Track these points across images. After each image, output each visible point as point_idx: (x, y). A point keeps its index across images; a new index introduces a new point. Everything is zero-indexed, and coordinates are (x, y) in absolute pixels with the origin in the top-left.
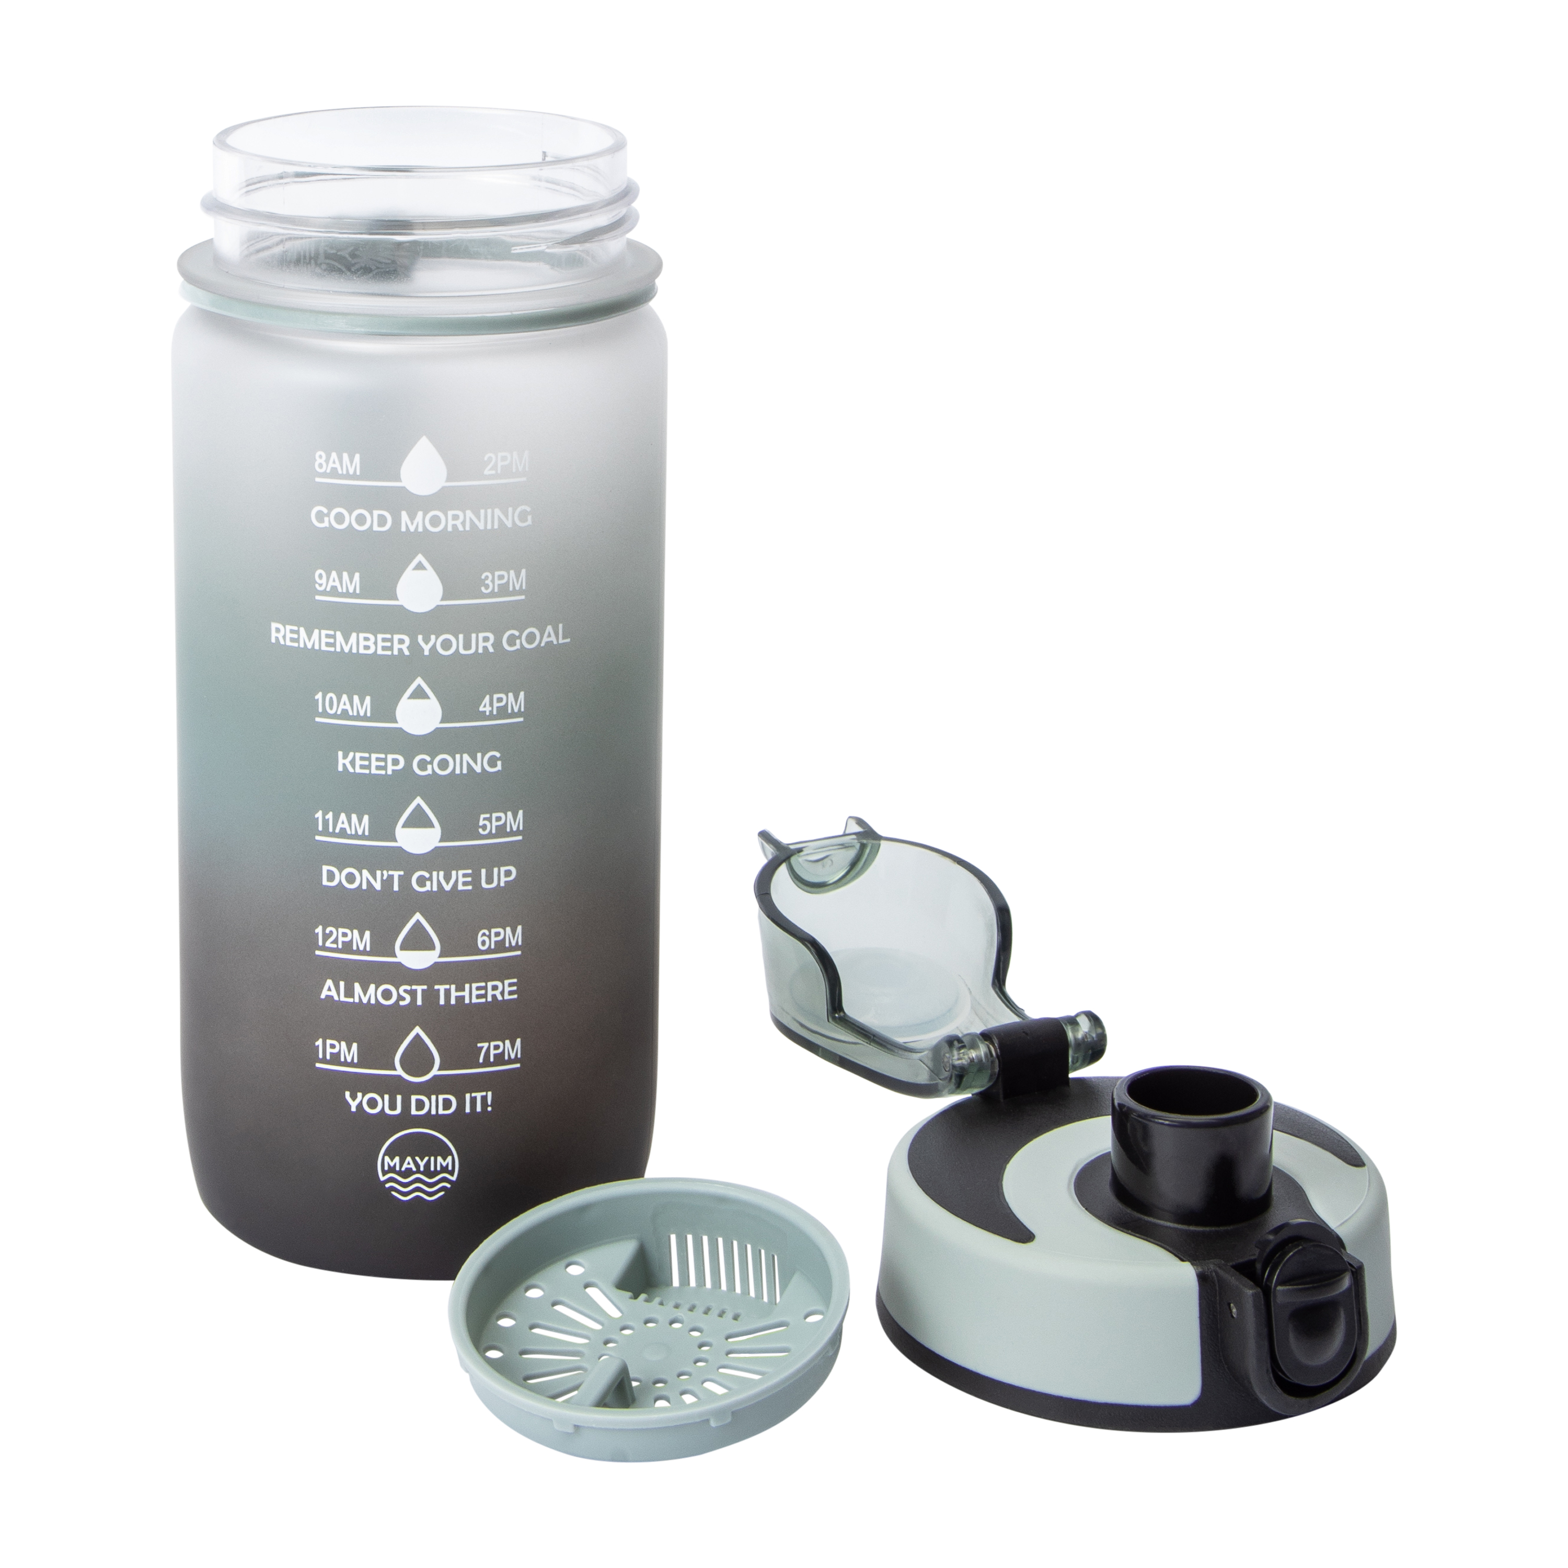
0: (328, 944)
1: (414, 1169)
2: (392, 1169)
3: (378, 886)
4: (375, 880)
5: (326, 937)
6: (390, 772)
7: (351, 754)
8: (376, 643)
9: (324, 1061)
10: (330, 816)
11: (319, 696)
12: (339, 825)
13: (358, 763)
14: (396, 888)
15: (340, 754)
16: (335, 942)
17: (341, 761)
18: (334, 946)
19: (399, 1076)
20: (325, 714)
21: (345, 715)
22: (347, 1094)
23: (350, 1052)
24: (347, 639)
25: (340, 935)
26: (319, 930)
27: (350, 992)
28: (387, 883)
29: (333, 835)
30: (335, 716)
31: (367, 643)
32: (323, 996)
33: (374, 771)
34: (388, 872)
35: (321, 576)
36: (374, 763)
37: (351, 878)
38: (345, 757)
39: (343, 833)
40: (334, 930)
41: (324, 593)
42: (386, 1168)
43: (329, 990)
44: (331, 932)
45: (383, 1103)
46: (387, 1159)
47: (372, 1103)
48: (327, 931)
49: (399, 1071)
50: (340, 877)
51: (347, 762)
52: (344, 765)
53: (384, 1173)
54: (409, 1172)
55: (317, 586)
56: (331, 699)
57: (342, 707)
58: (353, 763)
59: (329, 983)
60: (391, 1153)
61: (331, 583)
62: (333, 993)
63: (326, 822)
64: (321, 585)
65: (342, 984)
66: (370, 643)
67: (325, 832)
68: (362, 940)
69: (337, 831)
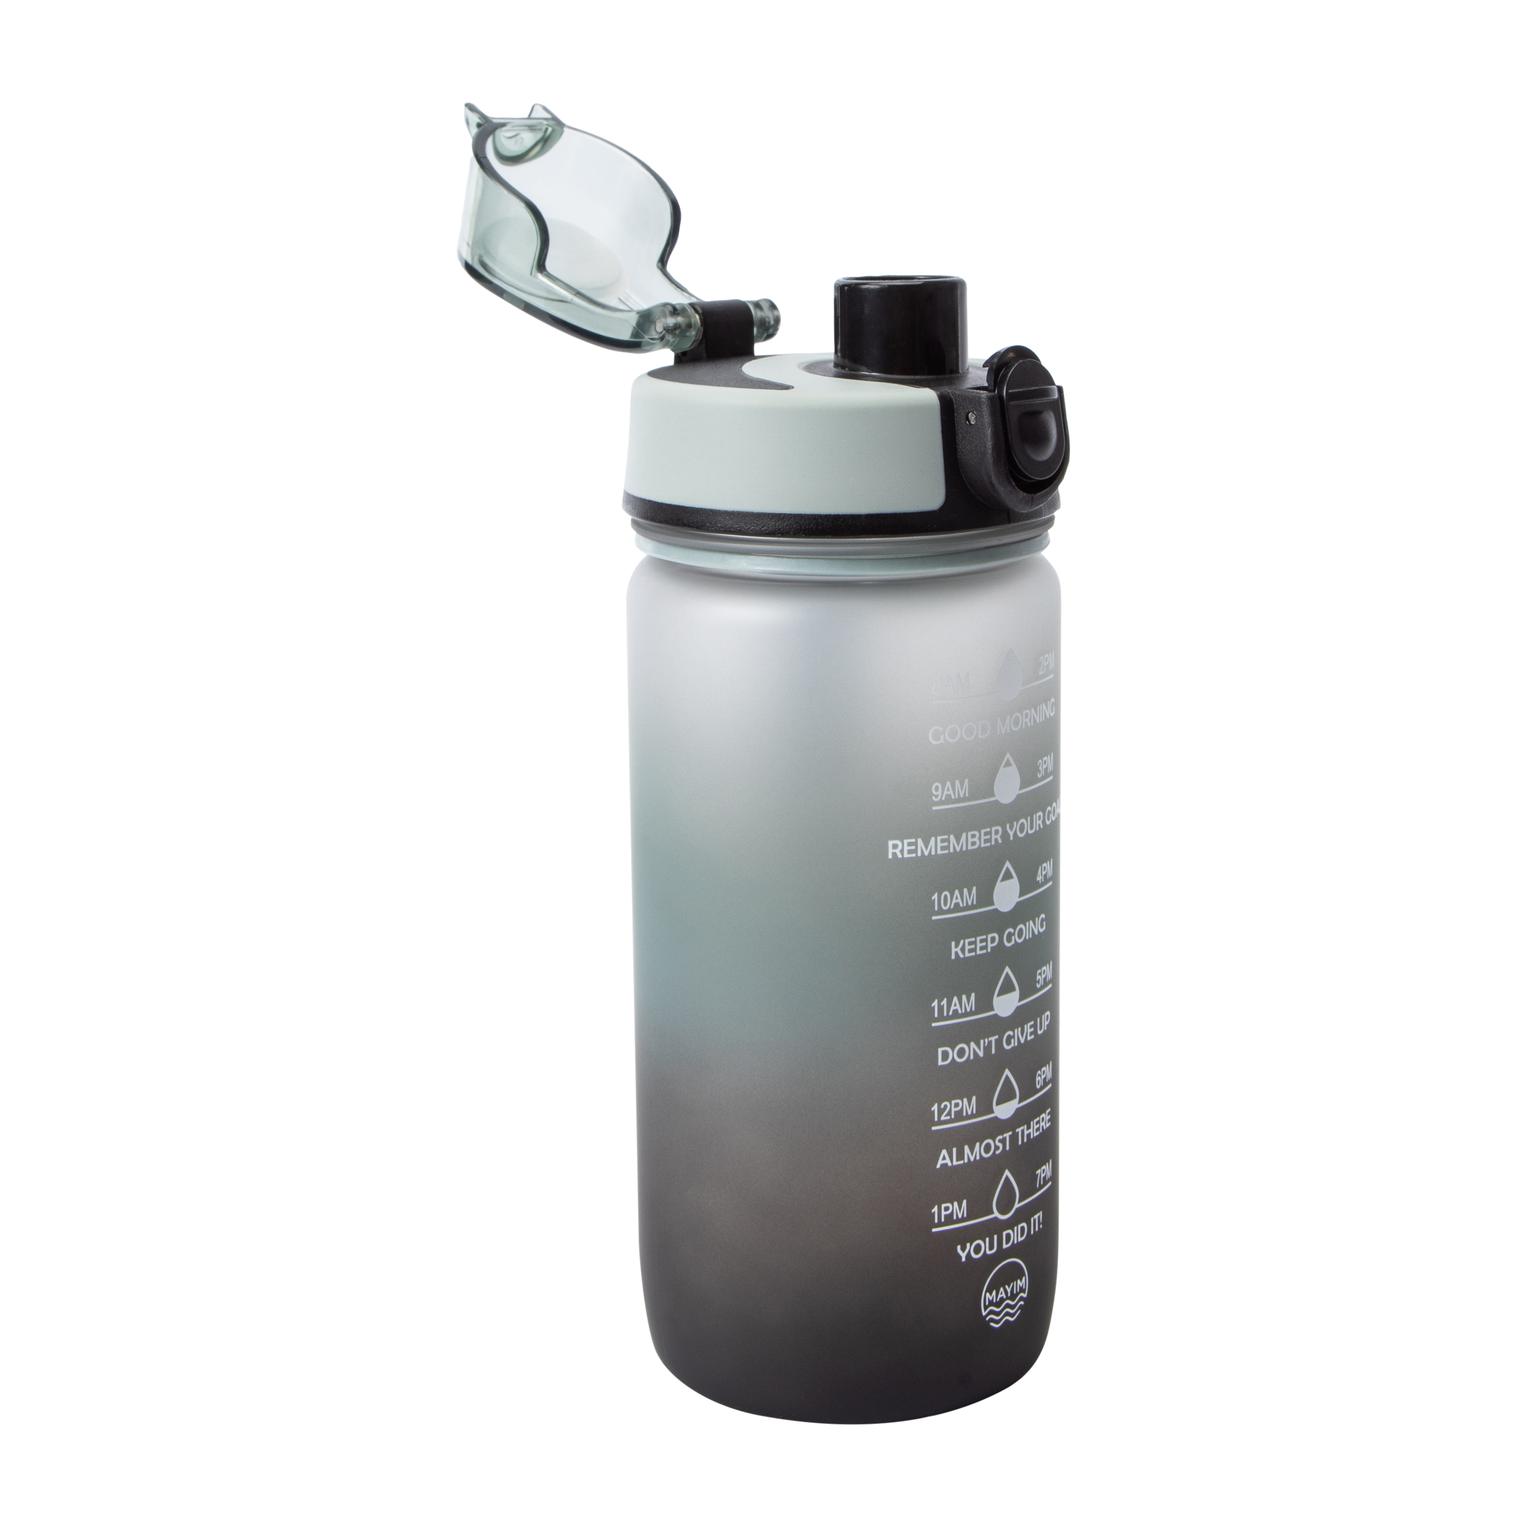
0: (943, 1118)
1: (1005, 1297)
2: (991, 1303)
3: (981, 1054)
4: (980, 1049)
5: (941, 1111)
6: (989, 950)
7: (962, 942)
8: (980, 839)
9: (940, 1224)
10: (944, 1002)
11: (935, 897)
12: (953, 1008)
13: (967, 947)
14: (993, 1052)
15: (953, 944)
16: (949, 1114)
17: (954, 950)
18: (948, 1118)
19: (996, 1218)
20: (941, 912)
21: (957, 908)
22: (959, 1247)
23: (958, 1209)
24: (958, 839)
25: (952, 1106)
26: (935, 1108)
27: (960, 1156)
28: (987, 1049)
29: (948, 1018)
30: (949, 911)
31: (974, 840)
32: (938, 1166)
33: (979, 952)
34: (988, 1039)
35: (937, 789)
36: (979, 945)
37: (961, 1053)
38: (956, 946)
39: (956, 1015)
40: (947, 1103)
41: (941, 803)
42: (987, 1303)
43: (944, 1159)
44: (946, 1106)
45: (984, 1245)
46: (988, 1294)
47: (977, 1249)
48: (942, 1106)
49: (996, 1214)
50: (953, 1054)
51: (958, 950)
52: (956, 953)
53: (986, 1308)
54: (1002, 1300)
55: (934, 798)
56: (946, 896)
57: (954, 901)
58: (963, 950)
59: (944, 1152)
60: (989, 1290)
61: (946, 792)
62: (948, 1161)
63: (941, 1008)
64: (936, 796)
65: (954, 1150)
66: (976, 839)
67: (941, 1018)
68: (968, 1106)
69: (951, 1013)
